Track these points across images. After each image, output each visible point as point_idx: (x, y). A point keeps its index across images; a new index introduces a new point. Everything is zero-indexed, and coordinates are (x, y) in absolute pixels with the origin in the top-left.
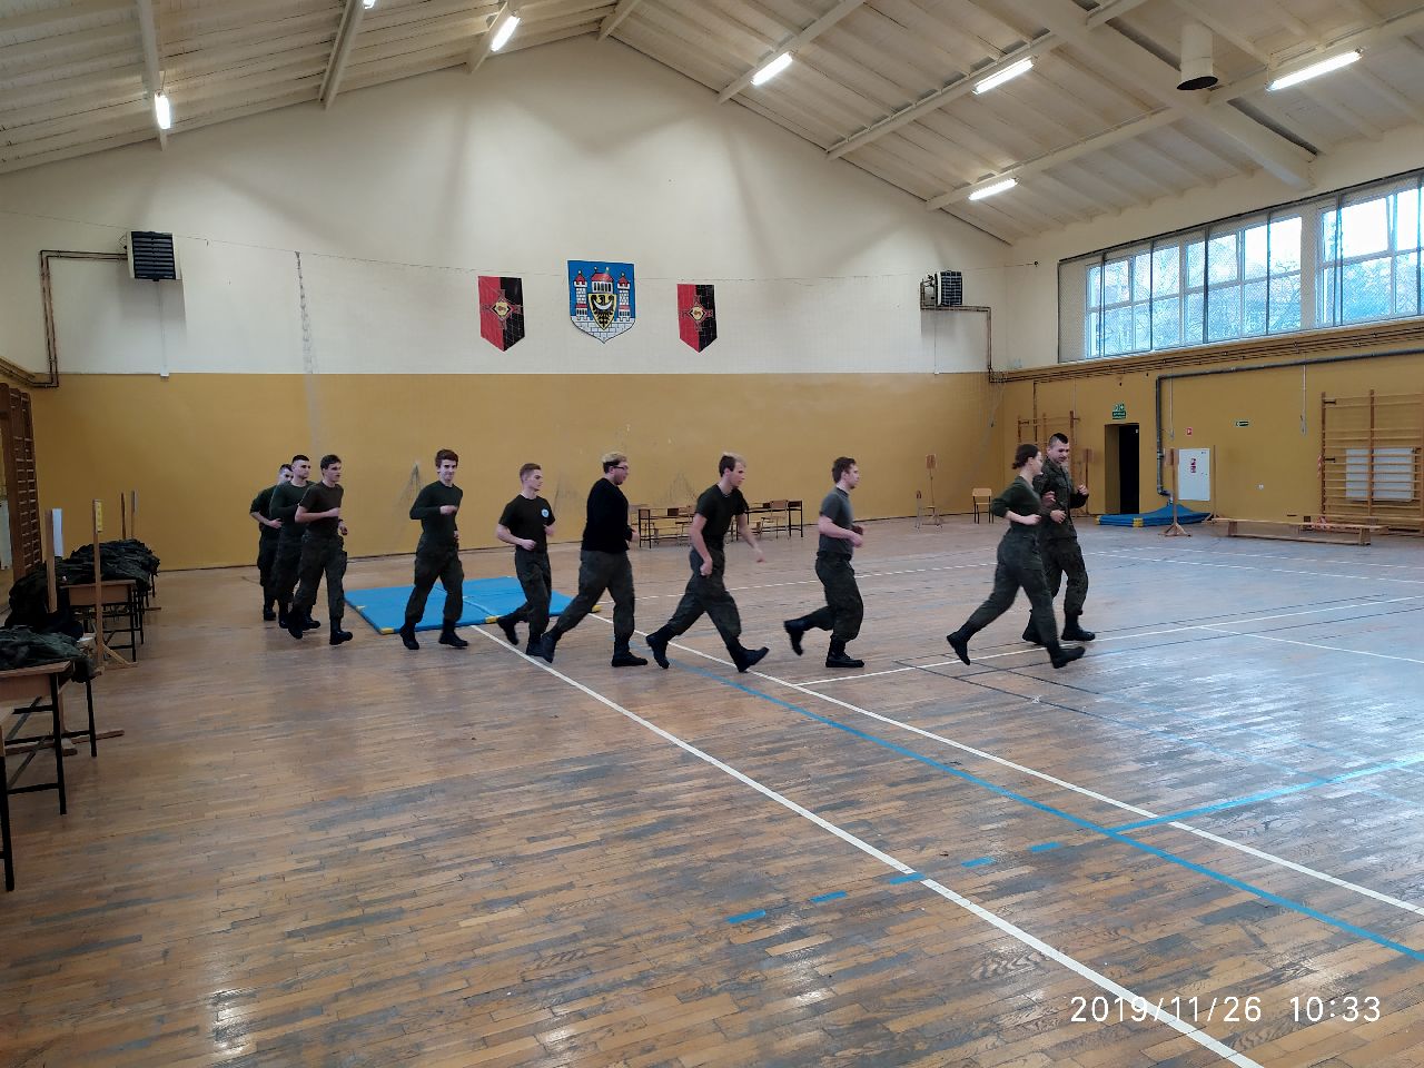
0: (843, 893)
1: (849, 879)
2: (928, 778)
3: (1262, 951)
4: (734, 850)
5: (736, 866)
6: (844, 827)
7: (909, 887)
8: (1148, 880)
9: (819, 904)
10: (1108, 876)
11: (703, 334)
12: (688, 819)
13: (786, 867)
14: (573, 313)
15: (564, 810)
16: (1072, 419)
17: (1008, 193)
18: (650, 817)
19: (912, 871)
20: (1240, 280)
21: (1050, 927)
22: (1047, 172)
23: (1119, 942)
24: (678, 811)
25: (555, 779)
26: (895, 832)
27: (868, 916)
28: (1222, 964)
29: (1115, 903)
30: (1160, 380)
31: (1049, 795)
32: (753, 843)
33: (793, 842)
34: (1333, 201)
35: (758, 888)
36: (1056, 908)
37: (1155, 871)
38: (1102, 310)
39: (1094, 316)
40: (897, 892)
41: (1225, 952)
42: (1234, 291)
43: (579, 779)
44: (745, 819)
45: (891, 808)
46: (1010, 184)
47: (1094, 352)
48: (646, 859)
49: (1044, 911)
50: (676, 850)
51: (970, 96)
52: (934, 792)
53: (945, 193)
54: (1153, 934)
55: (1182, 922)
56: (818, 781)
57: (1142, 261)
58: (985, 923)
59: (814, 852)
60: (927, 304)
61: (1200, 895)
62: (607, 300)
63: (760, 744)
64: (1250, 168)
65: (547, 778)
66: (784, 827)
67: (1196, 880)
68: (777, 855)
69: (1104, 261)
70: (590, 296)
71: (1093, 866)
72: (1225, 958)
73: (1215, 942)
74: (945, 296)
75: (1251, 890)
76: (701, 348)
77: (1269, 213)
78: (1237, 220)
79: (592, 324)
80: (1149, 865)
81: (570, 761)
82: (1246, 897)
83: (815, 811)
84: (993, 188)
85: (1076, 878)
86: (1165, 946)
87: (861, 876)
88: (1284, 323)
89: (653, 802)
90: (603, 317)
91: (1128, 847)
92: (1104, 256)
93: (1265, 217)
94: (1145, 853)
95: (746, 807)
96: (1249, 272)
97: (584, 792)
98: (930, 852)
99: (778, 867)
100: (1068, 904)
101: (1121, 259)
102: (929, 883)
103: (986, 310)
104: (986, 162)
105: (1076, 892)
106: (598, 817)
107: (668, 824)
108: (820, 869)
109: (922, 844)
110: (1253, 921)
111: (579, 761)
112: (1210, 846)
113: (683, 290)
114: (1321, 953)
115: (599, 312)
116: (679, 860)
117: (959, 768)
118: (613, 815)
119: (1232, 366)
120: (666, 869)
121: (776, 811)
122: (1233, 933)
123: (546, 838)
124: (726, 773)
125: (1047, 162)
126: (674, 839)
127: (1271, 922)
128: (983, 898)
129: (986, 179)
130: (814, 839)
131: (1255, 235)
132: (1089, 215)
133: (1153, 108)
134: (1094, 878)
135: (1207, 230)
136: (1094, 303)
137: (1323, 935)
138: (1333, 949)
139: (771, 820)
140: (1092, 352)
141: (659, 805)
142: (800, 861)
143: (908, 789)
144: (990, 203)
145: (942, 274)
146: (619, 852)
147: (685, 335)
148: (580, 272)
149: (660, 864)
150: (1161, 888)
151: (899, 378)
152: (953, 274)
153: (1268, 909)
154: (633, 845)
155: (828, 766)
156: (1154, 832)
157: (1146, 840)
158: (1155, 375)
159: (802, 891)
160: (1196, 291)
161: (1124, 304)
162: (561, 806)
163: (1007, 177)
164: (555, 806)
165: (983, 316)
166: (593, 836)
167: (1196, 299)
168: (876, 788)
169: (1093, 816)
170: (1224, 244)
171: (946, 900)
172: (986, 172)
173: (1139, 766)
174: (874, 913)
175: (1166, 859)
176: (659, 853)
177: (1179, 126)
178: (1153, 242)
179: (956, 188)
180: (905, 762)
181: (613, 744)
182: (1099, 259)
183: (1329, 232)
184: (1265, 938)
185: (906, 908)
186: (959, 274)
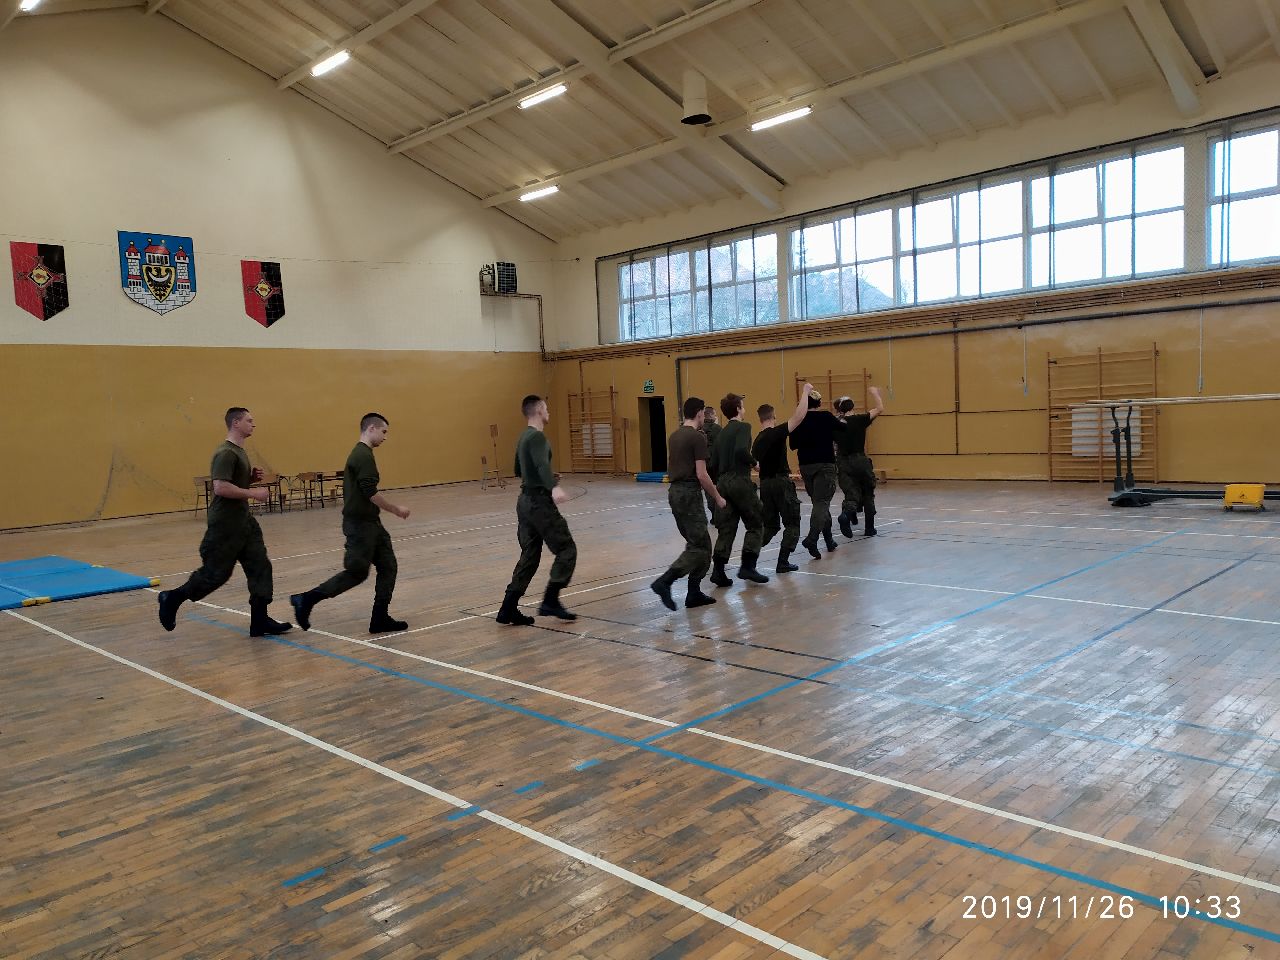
0: (403, 837)
1: (408, 823)
2: (486, 717)
3: (755, 829)
4: (294, 812)
5: (294, 828)
6: (407, 773)
7: (465, 820)
8: (670, 781)
9: (379, 852)
10: (638, 783)
11: (271, 310)
12: (245, 788)
13: (347, 821)
14: (125, 284)
15: (105, 796)
16: (612, 392)
17: (551, 197)
18: (203, 792)
19: (470, 805)
20: (733, 282)
21: (589, 836)
22: (585, 182)
23: (645, 840)
24: (235, 780)
25: (97, 765)
26: (455, 771)
27: (426, 855)
28: (727, 845)
29: (645, 805)
30: (679, 361)
31: (591, 718)
32: (313, 803)
33: (356, 795)
34: (798, 223)
35: (316, 846)
36: (595, 818)
37: (674, 773)
38: (632, 300)
39: (626, 307)
40: (454, 828)
41: (728, 834)
42: (729, 291)
43: (125, 761)
44: (307, 779)
45: (450, 750)
46: (553, 190)
47: (627, 337)
48: (198, 835)
49: (585, 822)
50: (230, 821)
51: (516, 110)
52: (493, 728)
53: (498, 193)
54: (674, 827)
55: (696, 815)
56: (383, 731)
57: (661, 262)
58: (534, 842)
59: (376, 801)
60: (486, 290)
61: (710, 788)
62: (163, 273)
63: (325, 703)
64: (739, 193)
65: (87, 765)
66: (347, 782)
67: (707, 775)
68: (337, 810)
69: (632, 261)
70: (144, 267)
71: (625, 776)
72: (729, 839)
73: (721, 826)
74: (501, 284)
75: (749, 778)
76: (269, 323)
77: (753, 229)
78: (730, 234)
79: (147, 296)
80: (671, 768)
81: (115, 744)
82: (746, 783)
83: (379, 761)
84: (539, 192)
85: (612, 788)
86: (681, 837)
87: (420, 818)
88: (767, 317)
89: (206, 777)
90: (161, 289)
91: (654, 755)
92: (632, 256)
93: (751, 232)
94: (667, 758)
95: (309, 766)
96: (740, 275)
97: (130, 775)
98: (488, 785)
99: (339, 822)
100: (605, 813)
101: (644, 259)
102: (485, 814)
103: (538, 297)
104: (532, 169)
105: (613, 800)
106: (146, 798)
107: (222, 796)
108: (381, 817)
109: (479, 778)
110: (750, 804)
111: (126, 742)
112: (718, 744)
113: (247, 267)
114: (799, 823)
115: (155, 284)
116: (232, 831)
117: (515, 703)
118: (163, 794)
119: (731, 350)
120: (219, 843)
121: (339, 767)
122: (735, 816)
123: (83, 829)
124: (289, 736)
125: (582, 174)
126: (232, 810)
127: (762, 803)
128: (532, 820)
129: (532, 184)
130: (377, 789)
131: (744, 246)
132: (619, 222)
133: (664, 137)
134: (627, 787)
135: (709, 240)
136: (626, 294)
137: (802, 806)
138: (807, 817)
139: (334, 776)
140: (626, 336)
141: (215, 777)
142: (363, 812)
143: (468, 728)
144: (535, 205)
145: (498, 264)
146: (167, 831)
147: (251, 310)
148: (132, 243)
149: (212, 838)
150: (679, 786)
151: (463, 355)
152: (508, 265)
153: (760, 792)
154: (183, 823)
155: (394, 716)
156: (674, 739)
157: (670, 747)
158: (675, 356)
159: (363, 841)
160: (702, 289)
161: (649, 297)
162: (101, 793)
163: (551, 184)
164: (94, 794)
165: (535, 303)
166: (138, 819)
167: (703, 295)
168: (439, 731)
169: (628, 732)
170: (721, 251)
171: (500, 827)
172: (534, 178)
173: (665, 683)
174: (432, 852)
175: (684, 761)
176: (211, 828)
177: (684, 153)
178: (669, 247)
179: (508, 190)
180: (466, 704)
181: (166, 720)
182: (627, 258)
183: (796, 248)
184: (759, 817)
185: (462, 842)
186: (513, 265)
